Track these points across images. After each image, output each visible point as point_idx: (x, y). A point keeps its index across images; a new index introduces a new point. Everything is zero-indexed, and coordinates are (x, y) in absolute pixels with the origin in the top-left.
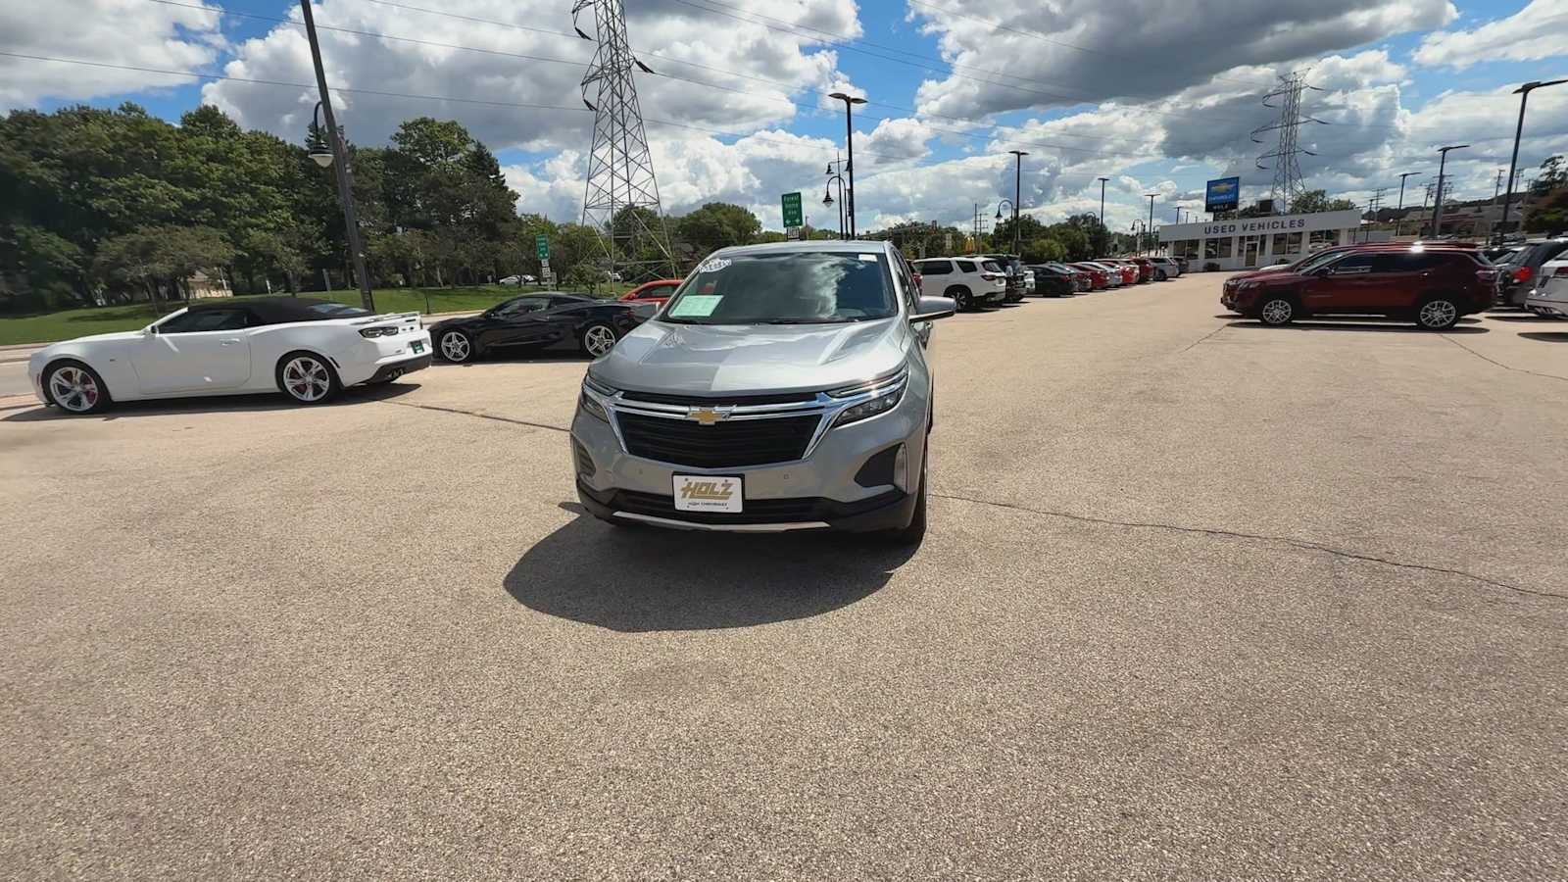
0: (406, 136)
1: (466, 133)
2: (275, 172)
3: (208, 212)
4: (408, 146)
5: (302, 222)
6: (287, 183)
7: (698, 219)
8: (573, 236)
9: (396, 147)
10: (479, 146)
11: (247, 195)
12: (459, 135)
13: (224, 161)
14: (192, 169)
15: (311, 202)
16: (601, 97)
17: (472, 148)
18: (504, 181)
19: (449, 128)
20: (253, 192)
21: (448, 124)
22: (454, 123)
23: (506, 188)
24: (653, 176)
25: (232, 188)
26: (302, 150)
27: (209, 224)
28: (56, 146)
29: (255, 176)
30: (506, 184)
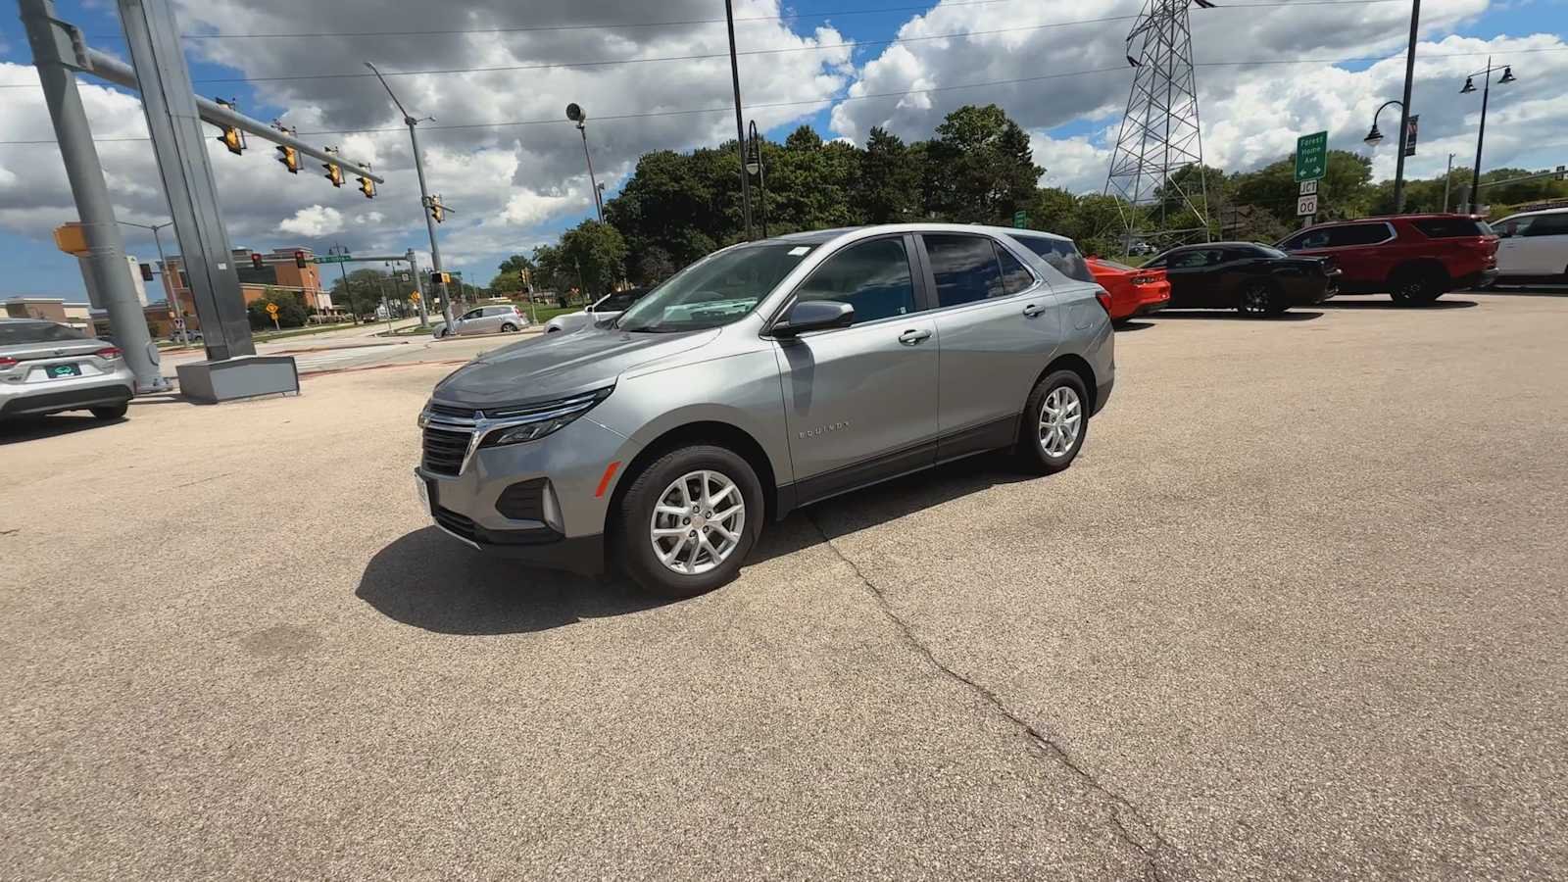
0: (949, 126)
1: (1003, 114)
2: (841, 173)
3: (791, 211)
4: (950, 135)
5: (855, 213)
6: (849, 181)
7: (1272, 174)
8: (1093, 208)
9: (939, 137)
10: (1012, 125)
11: (817, 195)
12: (997, 116)
13: (808, 169)
14: (785, 178)
15: (863, 196)
16: (1146, 50)
17: (1005, 127)
18: (1030, 158)
19: (987, 112)
20: (823, 192)
21: (987, 109)
22: (993, 106)
23: (1032, 164)
24: (1198, 131)
25: (809, 189)
26: (863, 151)
27: (790, 221)
28: (712, 171)
29: (825, 179)
30: (1032, 161)
